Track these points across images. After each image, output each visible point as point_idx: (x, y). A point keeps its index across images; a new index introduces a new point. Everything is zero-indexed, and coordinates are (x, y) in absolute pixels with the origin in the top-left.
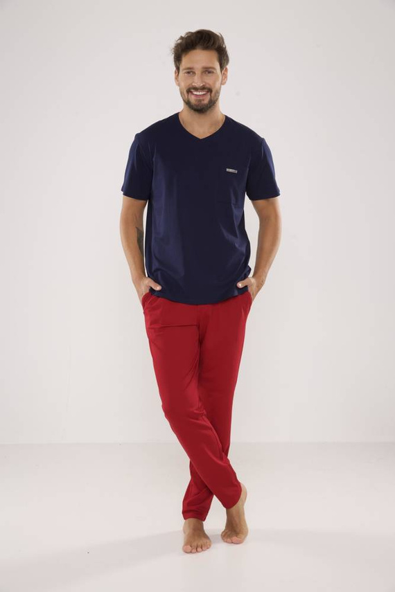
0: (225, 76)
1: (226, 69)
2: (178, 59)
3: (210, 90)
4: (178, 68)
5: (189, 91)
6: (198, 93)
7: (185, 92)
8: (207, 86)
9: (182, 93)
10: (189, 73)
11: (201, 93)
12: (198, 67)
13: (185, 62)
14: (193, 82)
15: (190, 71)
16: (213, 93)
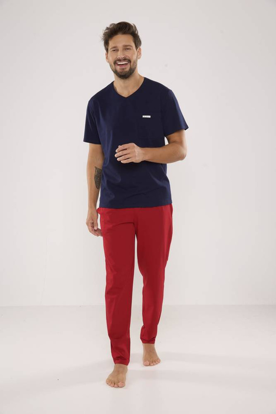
0: (139, 53)
1: (140, 49)
2: (106, 43)
3: (130, 61)
4: (107, 50)
5: (115, 63)
6: (122, 63)
7: (113, 65)
8: (128, 58)
9: (111, 66)
10: (114, 51)
11: (123, 63)
12: (120, 46)
13: (111, 44)
14: (118, 56)
15: (116, 50)
16: (132, 63)
